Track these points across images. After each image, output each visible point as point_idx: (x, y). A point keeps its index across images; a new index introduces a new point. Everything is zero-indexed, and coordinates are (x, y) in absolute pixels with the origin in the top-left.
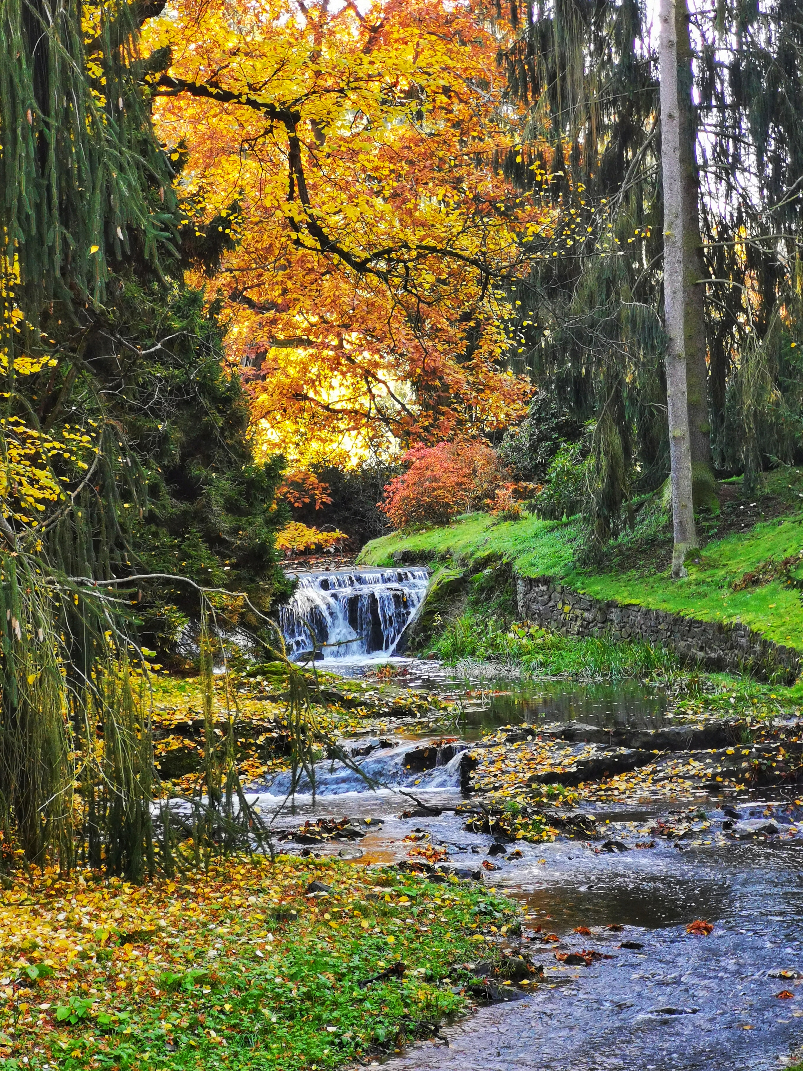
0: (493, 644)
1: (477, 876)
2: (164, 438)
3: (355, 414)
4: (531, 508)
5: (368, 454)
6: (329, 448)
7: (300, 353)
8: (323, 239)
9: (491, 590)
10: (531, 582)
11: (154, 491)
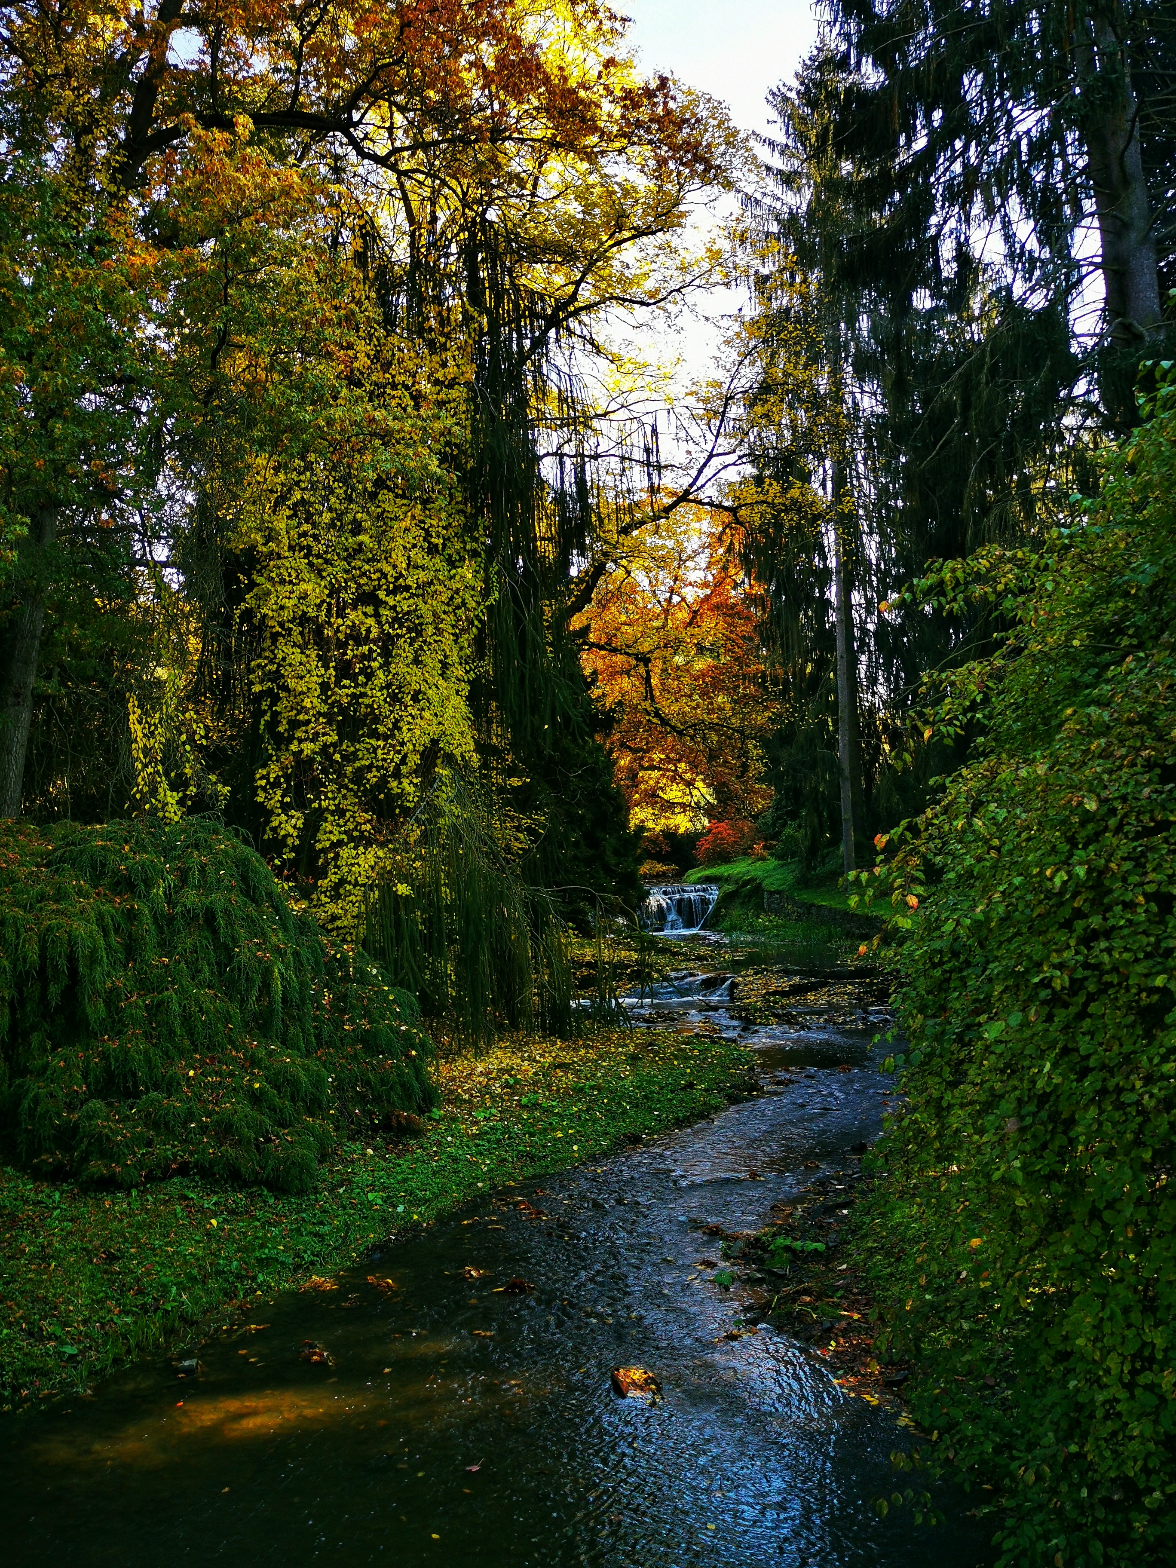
0: (751, 924)
1: (735, 1041)
2: (583, 817)
3: (683, 806)
4: (772, 855)
5: (689, 825)
6: (670, 822)
7: (656, 774)
8: (662, 719)
9: (750, 897)
10: (771, 893)
11: (576, 845)
